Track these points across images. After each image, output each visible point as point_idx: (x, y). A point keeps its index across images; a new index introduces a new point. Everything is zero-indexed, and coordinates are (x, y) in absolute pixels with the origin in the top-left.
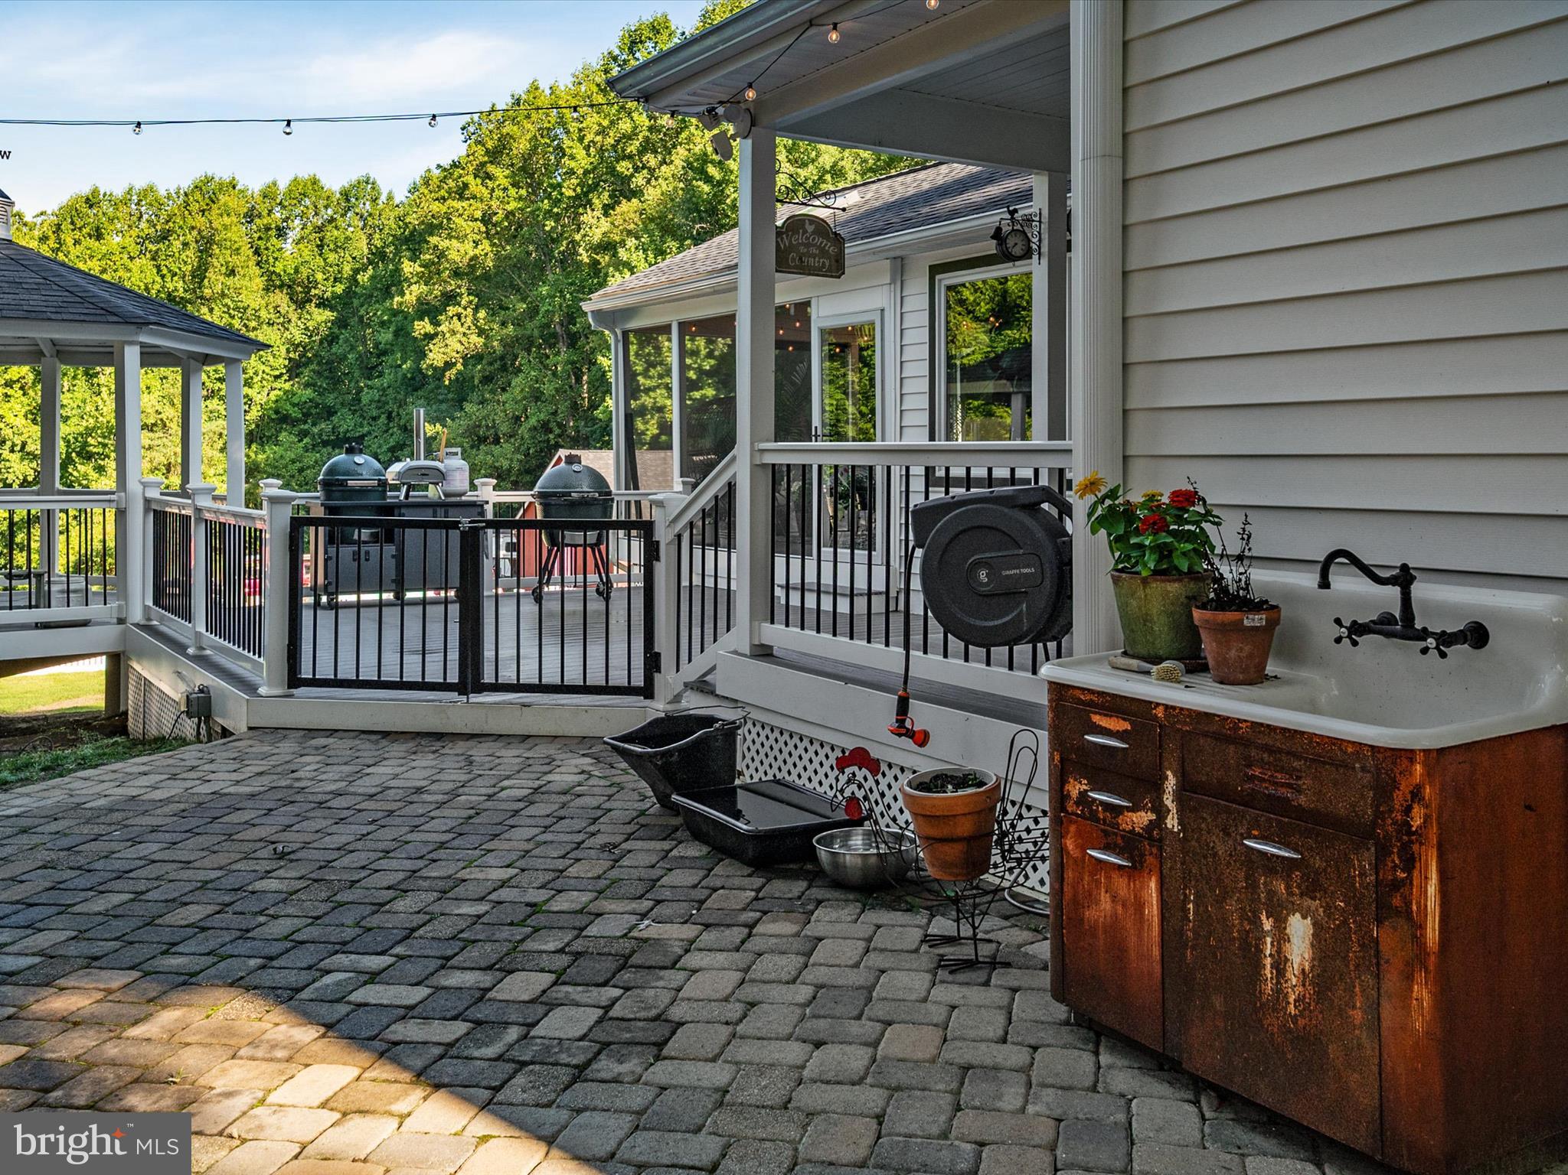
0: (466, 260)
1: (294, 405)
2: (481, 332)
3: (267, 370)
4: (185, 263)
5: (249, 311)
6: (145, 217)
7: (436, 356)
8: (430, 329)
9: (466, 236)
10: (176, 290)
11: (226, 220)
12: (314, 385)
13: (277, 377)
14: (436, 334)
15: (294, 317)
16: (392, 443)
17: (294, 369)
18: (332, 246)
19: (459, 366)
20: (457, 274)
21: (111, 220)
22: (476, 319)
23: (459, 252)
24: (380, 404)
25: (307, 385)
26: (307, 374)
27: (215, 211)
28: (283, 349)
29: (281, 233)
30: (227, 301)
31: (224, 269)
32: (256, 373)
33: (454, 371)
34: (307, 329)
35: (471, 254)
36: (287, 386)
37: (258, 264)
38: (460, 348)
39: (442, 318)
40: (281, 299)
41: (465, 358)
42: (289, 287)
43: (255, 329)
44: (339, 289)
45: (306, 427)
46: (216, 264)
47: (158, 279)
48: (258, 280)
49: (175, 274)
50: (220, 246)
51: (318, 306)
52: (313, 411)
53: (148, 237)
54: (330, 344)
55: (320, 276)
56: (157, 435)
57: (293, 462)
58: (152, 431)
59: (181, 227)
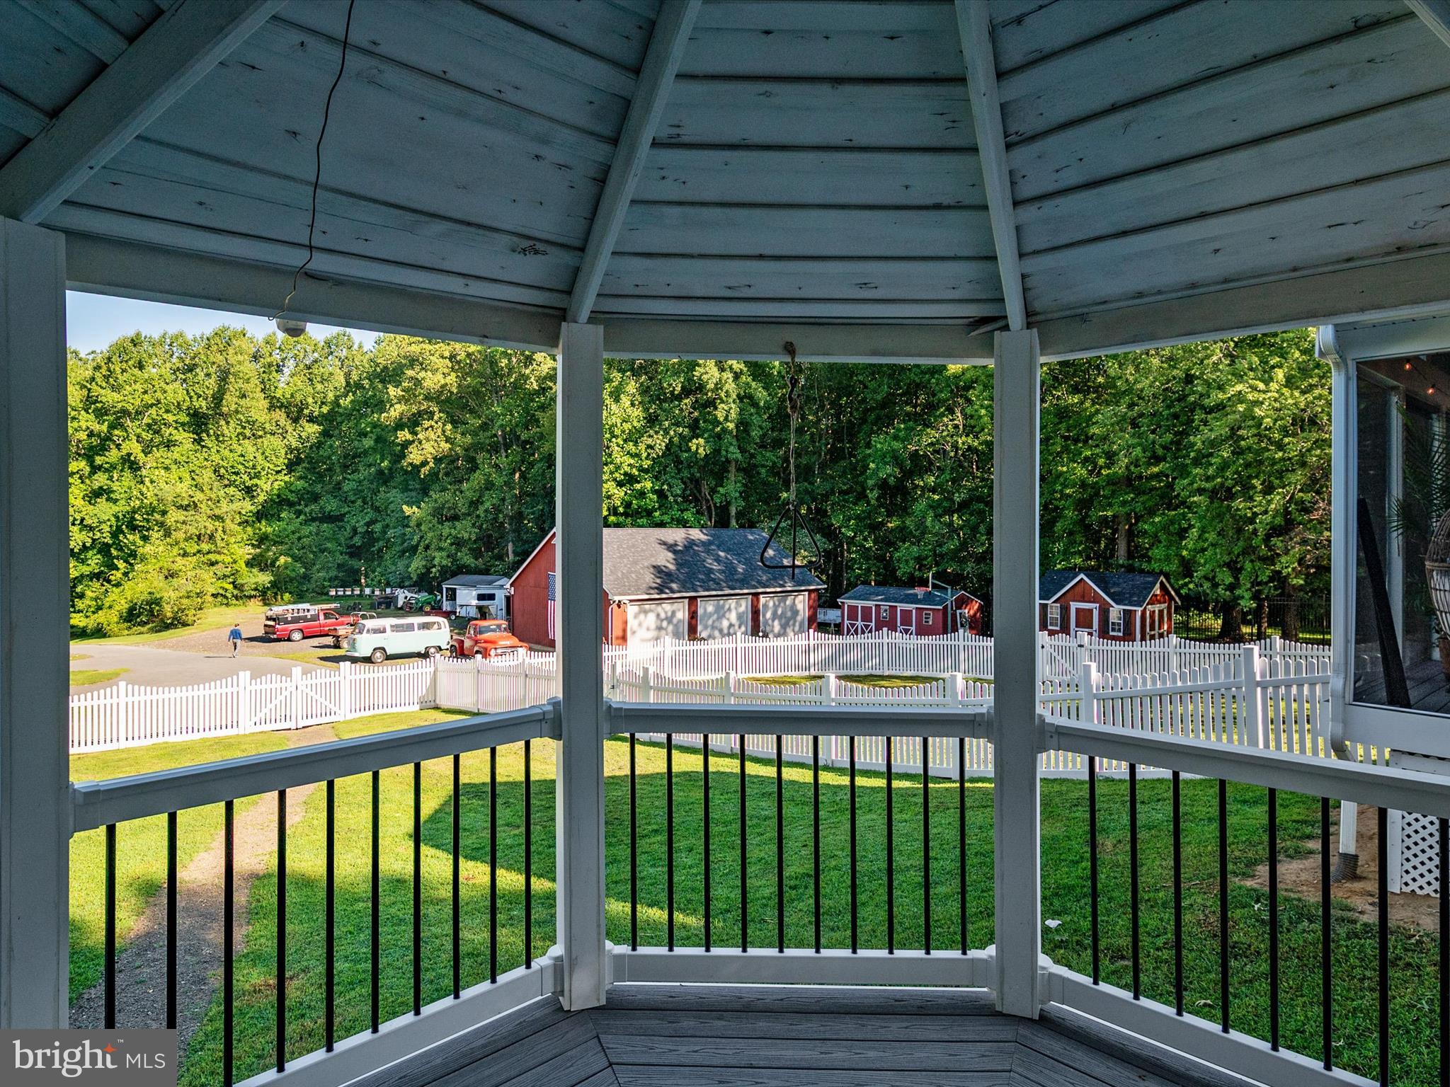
0: (437, 387)
1: (291, 492)
2: (448, 440)
3: (272, 466)
4: (208, 388)
5: (257, 424)
6: (176, 354)
7: (414, 456)
8: (409, 437)
9: (438, 369)
10: (201, 407)
11: (240, 358)
12: (306, 478)
13: (278, 472)
14: (413, 441)
15: (290, 429)
16: (367, 519)
17: (291, 467)
18: (319, 379)
19: (432, 464)
20: (427, 398)
21: (150, 356)
22: (444, 431)
23: (432, 381)
24: (357, 492)
25: (300, 478)
26: (300, 470)
27: (231, 351)
28: (283, 452)
29: (279, 370)
30: (240, 416)
31: (238, 393)
32: (263, 469)
33: (428, 468)
34: (300, 437)
35: (443, 382)
36: (287, 478)
37: (262, 390)
38: (433, 451)
39: (419, 429)
40: (280, 416)
41: (435, 458)
42: (286, 407)
43: (261, 437)
44: (325, 410)
45: (301, 508)
46: (231, 389)
47: (187, 398)
48: (263, 402)
49: (199, 396)
50: (234, 375)
51: (307, 421)
52: (306, 496)
53: (178, 369)
54: (318, 448)
55: (310, 400)
56: (191, 513)
57: (293, 533)
58: (186, 510)
59: (205, 362)
